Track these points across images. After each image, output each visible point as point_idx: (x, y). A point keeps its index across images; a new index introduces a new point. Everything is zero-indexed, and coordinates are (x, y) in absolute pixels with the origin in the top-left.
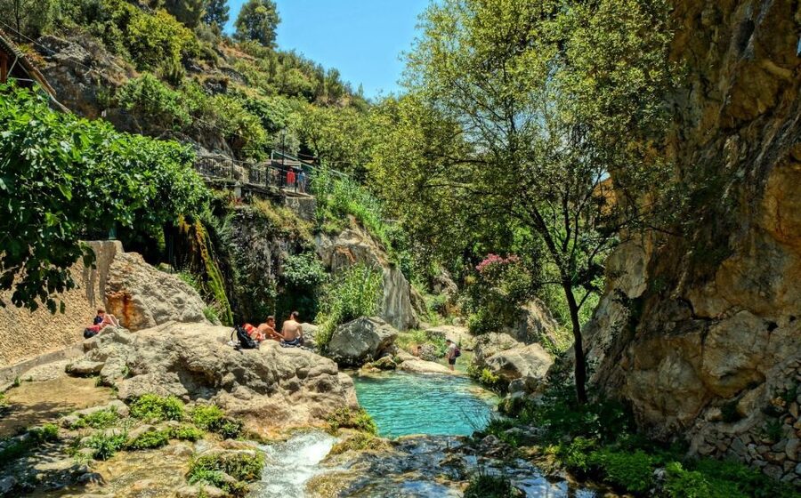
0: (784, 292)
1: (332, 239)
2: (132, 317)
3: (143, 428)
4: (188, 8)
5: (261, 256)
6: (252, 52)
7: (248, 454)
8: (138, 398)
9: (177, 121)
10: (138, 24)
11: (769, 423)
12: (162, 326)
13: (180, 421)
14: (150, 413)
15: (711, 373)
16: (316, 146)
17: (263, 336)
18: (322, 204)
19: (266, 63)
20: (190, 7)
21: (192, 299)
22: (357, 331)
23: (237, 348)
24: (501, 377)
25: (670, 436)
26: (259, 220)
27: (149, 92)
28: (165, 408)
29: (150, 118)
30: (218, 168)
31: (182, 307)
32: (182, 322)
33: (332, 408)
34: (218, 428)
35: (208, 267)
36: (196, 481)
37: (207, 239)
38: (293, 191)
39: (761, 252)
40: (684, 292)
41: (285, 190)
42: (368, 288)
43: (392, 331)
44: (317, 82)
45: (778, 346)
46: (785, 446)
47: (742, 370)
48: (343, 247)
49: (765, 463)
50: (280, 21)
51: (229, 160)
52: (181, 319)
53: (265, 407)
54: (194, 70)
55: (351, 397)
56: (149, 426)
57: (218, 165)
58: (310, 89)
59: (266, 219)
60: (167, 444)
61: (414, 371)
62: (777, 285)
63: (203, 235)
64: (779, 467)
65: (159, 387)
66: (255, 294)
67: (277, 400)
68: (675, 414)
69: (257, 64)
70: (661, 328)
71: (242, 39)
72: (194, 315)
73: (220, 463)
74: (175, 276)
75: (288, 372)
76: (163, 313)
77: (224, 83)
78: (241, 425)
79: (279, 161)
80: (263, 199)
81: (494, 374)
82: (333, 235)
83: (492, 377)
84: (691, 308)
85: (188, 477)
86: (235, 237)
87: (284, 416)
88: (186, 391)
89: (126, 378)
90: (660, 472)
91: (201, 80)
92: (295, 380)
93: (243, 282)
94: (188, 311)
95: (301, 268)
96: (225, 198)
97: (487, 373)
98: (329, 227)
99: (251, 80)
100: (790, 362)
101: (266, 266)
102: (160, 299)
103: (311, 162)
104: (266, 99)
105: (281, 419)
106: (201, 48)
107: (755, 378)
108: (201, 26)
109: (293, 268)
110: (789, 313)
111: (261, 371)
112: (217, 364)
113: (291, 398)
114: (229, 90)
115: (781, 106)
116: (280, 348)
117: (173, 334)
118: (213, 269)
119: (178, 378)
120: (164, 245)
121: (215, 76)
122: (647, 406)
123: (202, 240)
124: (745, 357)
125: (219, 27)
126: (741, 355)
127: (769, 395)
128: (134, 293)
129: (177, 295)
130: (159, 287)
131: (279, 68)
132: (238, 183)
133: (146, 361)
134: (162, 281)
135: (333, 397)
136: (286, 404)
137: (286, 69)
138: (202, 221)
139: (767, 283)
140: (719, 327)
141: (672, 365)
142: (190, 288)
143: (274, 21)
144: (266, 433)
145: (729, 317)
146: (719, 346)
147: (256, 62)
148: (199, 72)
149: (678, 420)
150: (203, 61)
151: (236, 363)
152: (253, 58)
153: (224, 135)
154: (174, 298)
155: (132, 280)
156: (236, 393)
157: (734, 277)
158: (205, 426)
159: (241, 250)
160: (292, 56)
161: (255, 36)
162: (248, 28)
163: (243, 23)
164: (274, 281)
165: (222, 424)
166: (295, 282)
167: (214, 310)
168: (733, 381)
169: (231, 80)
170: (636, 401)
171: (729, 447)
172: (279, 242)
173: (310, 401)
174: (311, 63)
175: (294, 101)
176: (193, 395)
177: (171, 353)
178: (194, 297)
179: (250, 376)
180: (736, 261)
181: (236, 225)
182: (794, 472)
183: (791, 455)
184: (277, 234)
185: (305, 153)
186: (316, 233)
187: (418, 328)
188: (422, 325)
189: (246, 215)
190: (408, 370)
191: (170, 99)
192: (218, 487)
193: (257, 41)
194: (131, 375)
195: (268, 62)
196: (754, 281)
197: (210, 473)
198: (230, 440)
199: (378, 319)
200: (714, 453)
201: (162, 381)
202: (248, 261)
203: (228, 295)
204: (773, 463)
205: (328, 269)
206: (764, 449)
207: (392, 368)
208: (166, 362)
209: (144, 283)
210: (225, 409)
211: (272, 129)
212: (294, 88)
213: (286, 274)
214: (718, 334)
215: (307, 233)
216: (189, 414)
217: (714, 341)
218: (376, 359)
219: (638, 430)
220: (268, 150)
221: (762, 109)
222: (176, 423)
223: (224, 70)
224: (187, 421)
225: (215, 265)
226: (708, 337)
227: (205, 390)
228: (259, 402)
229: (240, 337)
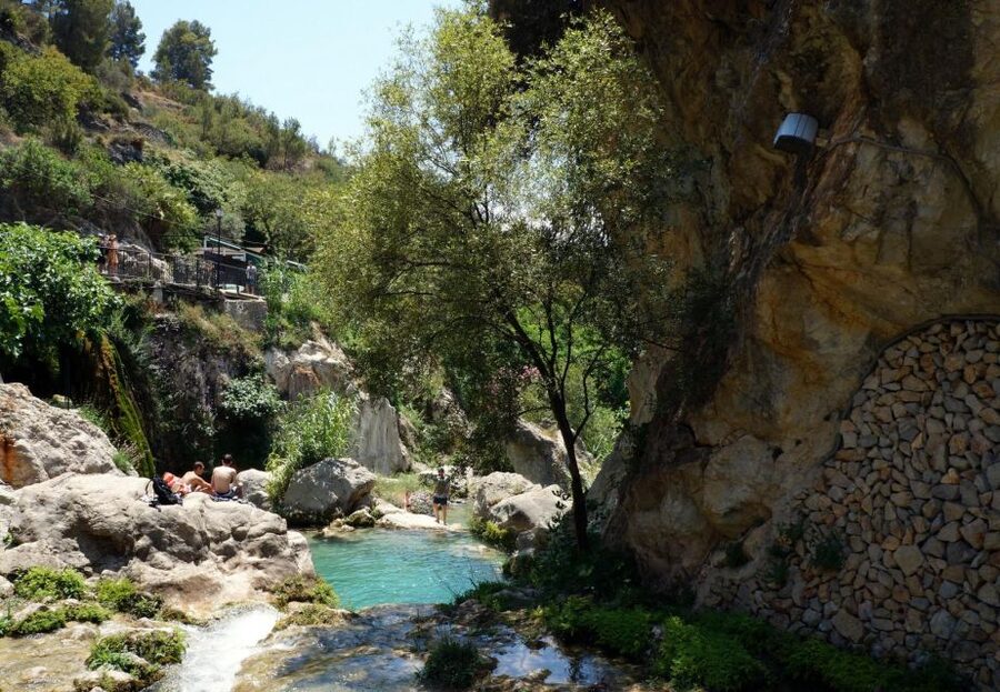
0: (788, 412)
1: (288, 354)
2: (15, 469)
3: (31, 608)
4: (87, 39)
5: (193, 381)
6: (178, 97)
7: (164, 632)
8: (26, 572)
9: (74, 202)
10: (17, 70)
11: (775, 564)
12: (57, 479)
13: (80, 599)
14: (40, 591)
15: (713, 510)
16: (267, 227)
17: (187, 488)
18: (275, 307)
19: (198, 111)
20: (90, 37)
21: (97, 443)
22: (320, 477)
23: (153, 505)
24: (509, 530)
25: (676, 588)
26: (189, 332)
27: (34, 165)
28: (61, 584)
29: (35, 197)
30: (131, 264)
31: (83, 453)
32: (83, 473)
33: (280, 576)
34: (130, 607)
35: (119, 398)
36: (98, 666)
37: (116, 359)
38: (235, 291)
39: (761, 366)
40: (685, 414)
41: (223, 291)
42: (336, 421)
43: (367, 475)
44: (268, 137)
45: (784, 475)
46: (791, 591)
47: (746, 505)
48: (303, 365)
49: (773, 612)
50: (216, 53)
51: (145, 252)
52: (83, 469)
53: (191, 578)
54: (95, 127)
55: (305, 562)
56: (39, 605)
57: (130, 259)
58: (260, 147)
59: (198, 331)
60: (63, 626)
61: (398, 528)
62: (779, 404)
63: (111, 355)
64: (786, 616)
65: (50, 556)
66: (185, 432)
67: (209, 568)
68: (679, 560)
69: (186, 113)
70: (660, 460)
71: (165, 79)
72: (100, 463)
73: (129, 644)
74: (74, 412)
75: (221, 532)
76: (58, 462)
77: (138, 145)
78: (160, 602)
79: (215, 250)
80: (193, 304)
81: (501, 527)
82: (290, 349)
83: (498, 531)
84: (693, 433)
85: (88, 663)
86: (156, 357)
87: (215, 589)
88: (87, 561)
89: (10, 547)
90: (657, 631)
91: (106, 141)
92: (230, 544)
93: (168, 416)
94: (93, 458)
95: (246, 396)
96: (140, 304)
97: (493, 526)
98: (285, 339)
99: (175, 139)
100: (796, 493)
101: (199, 394)
102: (53, 444)
103: (259, 250)
104: (197, 165)
105: (212, 593)
106: (104, 96)
107: (761, 513)
108: (106, 62)
109: (237, 396)
110: (794, 437)
111: (185, 531)
112: (127, 525)
113: (226, 566)
114: (145, 154)
115: (779, 196)
116: (210, 503)
117: (70, 489)
118: (127, 401)
119: (77, 545)
120: (57, 370)
121: (125, 136)
122: (651, 554)
123: (110, 363)
124: (749, 490)
125: (132, 62)
126: (745, 487)
127: (775, 533)
128: (18, 438)
129: (76, 438)
130: (52, 428)
131: (216, 119)
132: (158, 283)
133: (35, 525)
134: (55, 420)
135: (281, 562)
136: (219, 573)
137: (225, 121)
138: (111, 337)
139: (769, 402)
140: (720, 456)
141: (673, 502)
142: (94, 428)
143: (209, 52)
144: (192, 610)
145: (731, 443)
146: (721, 477)
147: (185, 110)
148: (102, 130)
149: (683, 569)
150: (109, 115)
151: (153, 523)
152: (180, 104)
153: (137, 218)
154: (72, 442)
155: (15, 420)
156: (153, 562)
157: (734, 396)
158: (112, 604)
159: (164, 374)
160: (234, 100)
161: (182, 74)
162: (172, 63)
163: (165, 57)
164: (211, 415)
165: (136, 601)
166: (239, 414)
167: (128, 456)
168: (737, 518)
169: (148, 140)
170: (639, 549)
171: (736, 596)
172: (215, 361)
173: (250, 569)
174: (261, 111)
175: (237, 165)
176: (97, 566)
177: (67, 514)
178: (99, 440)
179: (170, 538)
180: (734, 378)
181: (157, 341)
182: (801, 620)
183: (798, 601)
184: (214, 350)
185: (252, 237)
186: (266, 348)
187: (409, 470)
188: (416, 465)
189: (170, 326)
190: (389, 527)
191: (64, 173)
192: (125, 671)
193: (185, 81)
194: (16, 543)
195: (201, 110)
196: (755, 400)
197: (116, 656)
198: (144, 619)
199: (349, 461)
200: (720, 604)
201: (56, 550)
202: (172, 389)
203: (148, 435)
204: (780, 611)
205: (284, 396)
206: (770, 595)
207: (369, 524)
208: (61, 526)
209: (31, 424)
210: (139, 582)
211: (205, 206)
212: (238, 147)
213: (226, 404)
214: (719, 464)
215: (255, 347)
216: (92, 590)
217: (714, 473)
218: (347, 514)
219: (642, 583)
220: (200, 236)
221: (762, 199)
222: (75, 601)
223: (137, 126)
224: (90, 599)
225: (130, 396)
226: (708, 467)
227: (113, 559)
228: (182, 571)
229: (156, 490)
